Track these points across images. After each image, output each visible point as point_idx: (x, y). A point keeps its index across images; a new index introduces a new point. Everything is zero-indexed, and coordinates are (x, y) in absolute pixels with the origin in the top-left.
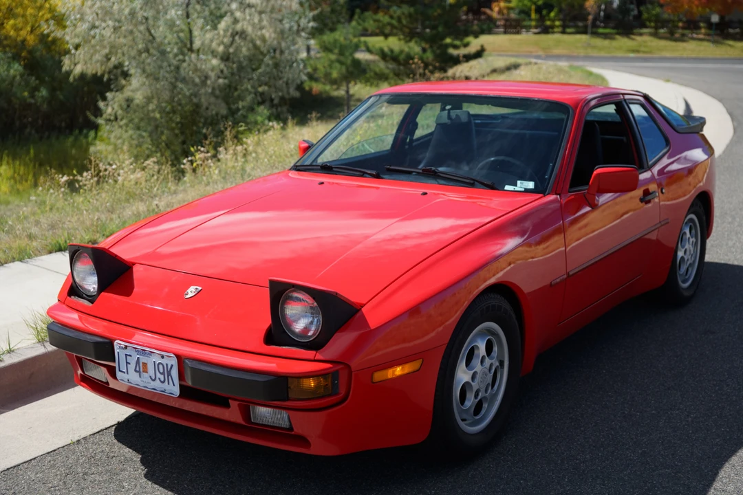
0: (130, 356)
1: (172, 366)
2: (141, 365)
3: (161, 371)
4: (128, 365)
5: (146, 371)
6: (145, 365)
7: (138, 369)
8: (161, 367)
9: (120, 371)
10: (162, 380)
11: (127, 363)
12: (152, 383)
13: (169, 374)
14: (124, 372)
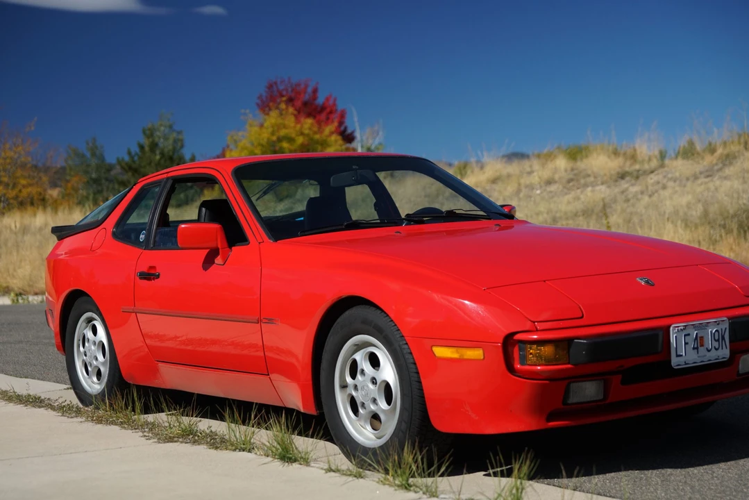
0: (689, 335)
1: (726, 329)
2: (699, 339)
3: (717, 338)
4: (687, 346)
5: (702, 345)
6: (702, 338)
7: (696, 346)
8: (717, 333)
9: (678, 356)
10: (717, 347)
11: (686, 344)
12: (708, 354)
13: (723, 338)
14: (682, 356)
